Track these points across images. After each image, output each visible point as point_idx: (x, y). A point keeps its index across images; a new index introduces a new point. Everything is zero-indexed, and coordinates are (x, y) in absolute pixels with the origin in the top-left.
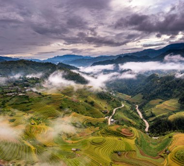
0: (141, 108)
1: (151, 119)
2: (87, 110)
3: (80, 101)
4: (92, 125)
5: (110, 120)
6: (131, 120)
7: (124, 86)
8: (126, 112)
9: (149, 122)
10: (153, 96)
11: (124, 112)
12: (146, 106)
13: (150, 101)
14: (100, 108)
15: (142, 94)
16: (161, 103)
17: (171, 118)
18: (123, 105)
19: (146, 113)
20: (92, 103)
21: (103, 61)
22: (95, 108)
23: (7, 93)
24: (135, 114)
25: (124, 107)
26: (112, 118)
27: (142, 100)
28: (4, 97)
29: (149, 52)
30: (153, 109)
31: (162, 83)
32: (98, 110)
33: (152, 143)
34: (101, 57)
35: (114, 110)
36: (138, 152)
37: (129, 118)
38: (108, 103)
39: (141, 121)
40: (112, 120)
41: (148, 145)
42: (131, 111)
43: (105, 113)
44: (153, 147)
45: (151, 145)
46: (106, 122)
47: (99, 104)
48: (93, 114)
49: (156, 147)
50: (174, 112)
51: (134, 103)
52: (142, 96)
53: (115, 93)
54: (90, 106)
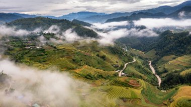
0: (154, 64)
1: (164, 75)
2: (99, 63)
3: (92, 55)
4: (103, 78)
5: (121, 73)
6: (142, 75)
7: (137, 42)
8: (138, 67)
9: (162, 78)
10: (166, 52)
11: (135, 67)
12: (159, 62)
13: (164, 57)
14: (111, 62)
15: (156, 50)
16: (174, 58)
17: (183, 73)
18: (135, 60)
19: (159, 69)
20: (104, 58)
21: (117, 17)
22: (106, 62)
23: (25, 46)
24: (146, 69)
25: (136, 62)
26: (123, 72)
27: (155, 56)
28: (23, 50)
29: (164, 9)
30: (166, 65)
31: (175, 39)
32: (109, 64)
33: (158, 94)
34: (116, 14)
35: (126, 65)
36: (143, 100)
37: (140, 73)
38: (120, 57)
39: (153, 77)
40: (123, 74)
41: (155, 96)
42: (143, 66)
43: (116, 67)
44: (159, 97)
45: (157, 96)
46: (116, 75)
47: (110, 58)
48: (104, 68)
49: (162, 97)
50: (187, 68)
51: (147, 59)
52: (156, 52)
53: (128, 48)
54: (102, 60)
